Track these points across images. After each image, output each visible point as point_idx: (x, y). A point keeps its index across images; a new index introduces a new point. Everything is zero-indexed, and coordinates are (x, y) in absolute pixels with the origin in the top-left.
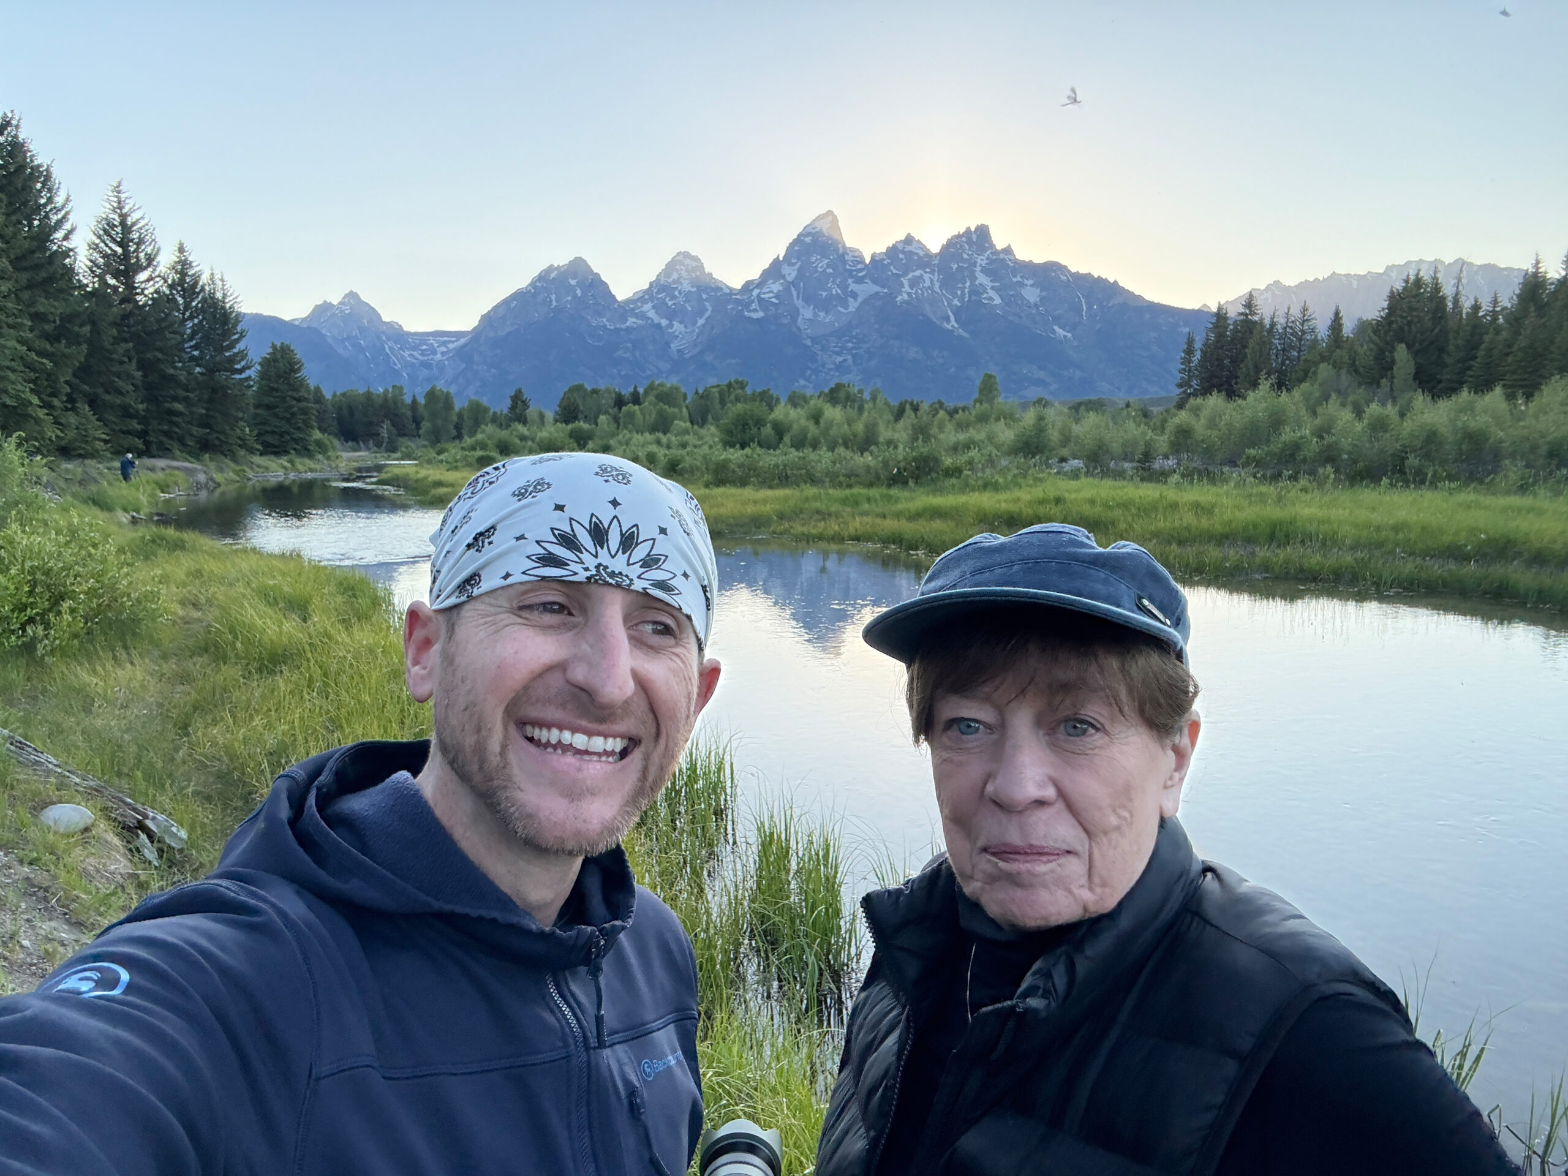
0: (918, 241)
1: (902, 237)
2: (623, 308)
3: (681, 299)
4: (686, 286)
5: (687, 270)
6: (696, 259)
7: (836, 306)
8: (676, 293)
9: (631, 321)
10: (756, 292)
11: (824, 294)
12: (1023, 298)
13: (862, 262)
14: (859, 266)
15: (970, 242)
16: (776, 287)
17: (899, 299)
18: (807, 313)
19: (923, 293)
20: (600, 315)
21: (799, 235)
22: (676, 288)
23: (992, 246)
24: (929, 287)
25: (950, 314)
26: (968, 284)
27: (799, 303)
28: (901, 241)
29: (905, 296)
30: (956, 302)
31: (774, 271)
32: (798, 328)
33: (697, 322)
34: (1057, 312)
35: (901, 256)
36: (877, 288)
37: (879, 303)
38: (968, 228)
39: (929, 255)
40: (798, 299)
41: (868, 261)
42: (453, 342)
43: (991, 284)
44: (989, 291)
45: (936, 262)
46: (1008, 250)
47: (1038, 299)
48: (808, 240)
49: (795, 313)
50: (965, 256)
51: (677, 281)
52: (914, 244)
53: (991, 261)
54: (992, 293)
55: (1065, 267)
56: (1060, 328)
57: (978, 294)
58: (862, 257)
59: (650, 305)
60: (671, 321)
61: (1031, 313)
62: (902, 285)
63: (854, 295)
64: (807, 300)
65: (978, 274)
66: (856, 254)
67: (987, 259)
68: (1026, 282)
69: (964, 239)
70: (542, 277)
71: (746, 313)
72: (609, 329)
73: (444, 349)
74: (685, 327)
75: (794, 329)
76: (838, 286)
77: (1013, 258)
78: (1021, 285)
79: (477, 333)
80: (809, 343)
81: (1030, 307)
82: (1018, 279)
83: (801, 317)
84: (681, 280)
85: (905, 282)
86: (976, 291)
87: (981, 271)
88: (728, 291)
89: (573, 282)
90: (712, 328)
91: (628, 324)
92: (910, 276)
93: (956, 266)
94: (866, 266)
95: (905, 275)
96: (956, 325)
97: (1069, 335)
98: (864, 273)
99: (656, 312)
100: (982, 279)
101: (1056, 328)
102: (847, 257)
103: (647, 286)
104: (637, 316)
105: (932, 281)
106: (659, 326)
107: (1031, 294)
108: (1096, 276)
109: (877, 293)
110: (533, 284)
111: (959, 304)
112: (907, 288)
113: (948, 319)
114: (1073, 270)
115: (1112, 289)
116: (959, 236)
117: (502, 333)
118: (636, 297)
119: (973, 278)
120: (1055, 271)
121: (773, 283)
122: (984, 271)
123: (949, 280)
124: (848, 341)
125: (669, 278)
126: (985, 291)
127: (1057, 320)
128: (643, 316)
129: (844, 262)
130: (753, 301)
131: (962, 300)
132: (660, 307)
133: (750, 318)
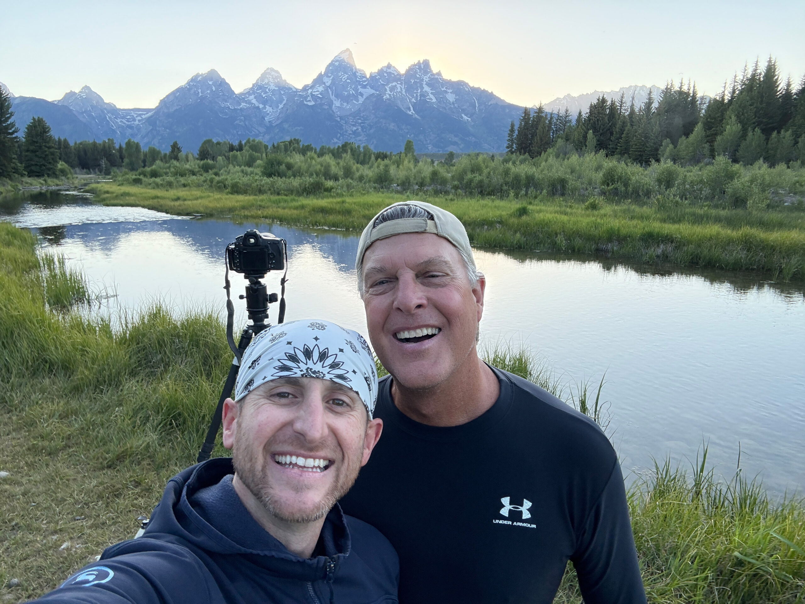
0: (394, 67)
1: (386, 65)
2: (239, 98)
3: (270, 94)
4: (272, 87)
5: (273, 78)
6: (277, 72)
7: (352, 100)
8: (267, 90)
9: (243, 105)
10: (310, 91)
11: (346, 93)
12: (447, 99)
13: (365, 77)
14: (364, 79)
15: (420, 68)
16: (321, 89)
17: (385, 97)
18: (337, 103)
19: (397, 95)
20: (226, 101)
21: (332, 61)
22: (267, 88)
23: (431, 71)
24: (400, 92)
25: (411, 106)
26: (419, 91)
27: (333, 98)
28: (385, 67)
29: (388, 96)
30: (413, 100)
31: (319, 80)
32: (333, 111)
33: (279, 106)
34: (464, 107)
35: (385, 74)
36: (373, 91)
37: (374, 99)
38: (419, 61)
39: (399, 74)
40: (332, 95)
41: (368, 76)
42: (145, 114)
43: (431, 91)
44: (430, 95)
45: (403, 78)
46: (439, 74)
47: (454, 100)
48: (337, 64)
49: (331, 104)
50: (418, 76)
51: (268, 84)
52: (392, 69)
53: (431, 79)
54: (431, 96)
55: (468, 84)
56: (465, 115)
57: (425, 96)
58: (365, 74)
59: (253, 96)
60: (265, 106)
61: (451, 107)
62: (386, 90)
63: (362, 95)
64: (337, 96)
65: (424, 86)
66: (362, 73)
67: (429, 78)
68: (448, 91)
69: (417, 67)
70: (192, 80)
71: (305, 102)
72: (231, 109)
73: (140, 118)
74: (273, 109)
75: (331, 112)
76: (353, 89)
77: (441, 78)
78: (446, 92)
79: (158, 110)
80: (339, 120)
81: (450, 104)
82: (444, 89)
83: (334, 105)
84: (270, 83)
85: (388, 89)
87: (426, 84)
88: (295, 90)
89: (210, 83)
90: (287, 110)
91: (241, 106)
92: (390, 86)
93: (413, 81)
94: (367, 79)
95: (387, 84)
96: (414, 112)
97: (470, 119)
98: (366, 83)
99: (257, 100)
100: (426, 88)
101: (463, 115)
102: (357, 74)
103: (251, 86)
104: (246, 102)
105: (401, 88)
106: (258, 107)
107: (451, 97)
108: (482, 89)
109: (373, 94)
110: (188, 83)
111: (415, 101)
112: (388, 92)
113: (410, 110)
114: (471, 85)
115: (491, 96)
116: (415, 65)
117: (172, 110)
118: (245, 92)
119: (422, 88)
120: (462, 86)
121: (319, 86)
122: (428, 84)
123: (410, 88)
124: (358, 119)
125: (263, 82)
126: (428, 95)
127: (463, 111)
128: (249, 102)
129: (356, 77)
130: (308, 96)
131: (416, 99)
132: (259, 98)
133: (307, 105)
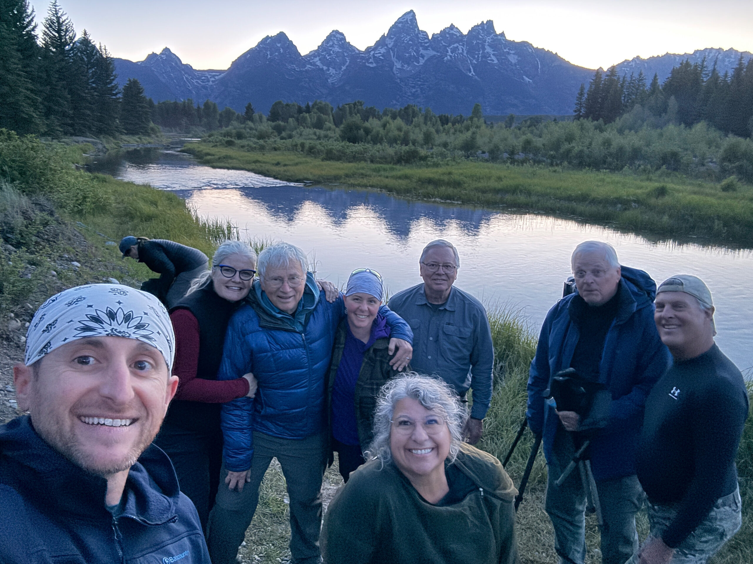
0: (457, 28)
2: (304, 60)
3: (334, 56)
4: (336, 49)
5: (337, 40)
6: (342, 34)
7: (413, 62)
8: (331, 52)
9: (309, 67)
10: (372, 53)
11: (407, 55)
12: (509, 61)
13: (428, 38)
14: (426, 41)
15: (483, 29)
16: (383, 51)
17: (445, 59)
18: (398, 65)
19: (458, 56)
20: (293, 64)
21: (396, 23)
22: (331, 50)
23: (494, 32)
24: (461, 53)
25: (471, 68)
26: (481, 52)
27: (394, 59)
28: (447, 28)
29: (449, 57)
30: (474, 61)
31: (382, 42)
32: (393, 73)
33: (341, 68)
34: (526, 69)
35: (447, 36)
36: (435, 53)
37: (435, 61)
38: (483, 22)
39: (462, 35)
40: (394, 57)
41: (430, 37)
42: (218, 75)
43: (493, 53)
44: (492, 56)
45: (465, 39)
46: (502, 34)
47: (516, 61)
48: (400, 25)
49: (391, 66)
50: (480, 37)
51: (332, 46)
52: (455, 30)
53: (494, 40)
54: (493, 58)
55: (531, 45)
56: (527, 77)
58: (427, 35)
59: (318, 58)
60: (328, 67)
61: (512, 69)
62: (447, 52)
63: (423, 57)
64: (399, 58)
65: (487, 47)
66: (424, 34)
67: (492, 39)
68: (511, 52)
69: (480, 28)
70: (263, 42)
71: (367, 64)
72: (297, 71)
73: (214, 79)
74: (336, 71)
75: (391, 73)
76: (415, 51)
77: (504, 38)
78: (509, 53)
79: (230, 71)
80: (398, 81)
81: (512, 66)
82: (507, 50)
83: (395, 67)
84: (335, 46)
85: (449, 50)
86: (485, 56)
87: (488, 45)
88: (357, 52)
89: (279, 45)
90: (350, 72)
91: (306, 68)
92: (451, 47)
93: (475, 42)
94: (430, 40)
95: (449, 46)
96: (474, 74)
97: (531, 81)
98: (428, 44)
99: (321, 63)
100: (488, 50)
101: (524, 77)
102: (419, 36)
103: (316, 48)
104: (311, 64)
105: (463, 50)
106: (323, 69)
107: (513, 59)
108: (546, 50)
109: (434, 56)
110: (258, 45)
111: (476, 63)
112: (450, 53)
113: (470, 72)
115: (555, 57)
116: (478, 26)
117: (243, 72)
118: (311, 54)
119: (484, 49)
120: (525, 46)
121: (381, 48)
122: (490, 45)
123: (472, 50)
124: (419, 81)
125: (328, 44)
126: (489, 56)
127: (525, 73)
128: (314, 64)
129: (418, 38)
130: (371, 58)
131: (477, 60)
132: (323, 60)
133: (369, 67)
